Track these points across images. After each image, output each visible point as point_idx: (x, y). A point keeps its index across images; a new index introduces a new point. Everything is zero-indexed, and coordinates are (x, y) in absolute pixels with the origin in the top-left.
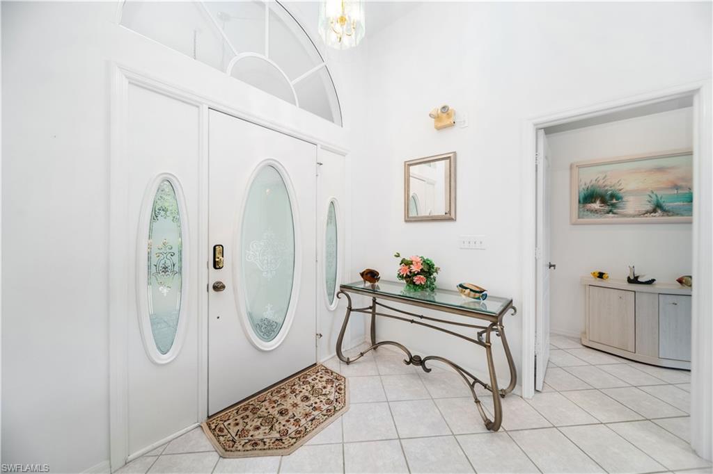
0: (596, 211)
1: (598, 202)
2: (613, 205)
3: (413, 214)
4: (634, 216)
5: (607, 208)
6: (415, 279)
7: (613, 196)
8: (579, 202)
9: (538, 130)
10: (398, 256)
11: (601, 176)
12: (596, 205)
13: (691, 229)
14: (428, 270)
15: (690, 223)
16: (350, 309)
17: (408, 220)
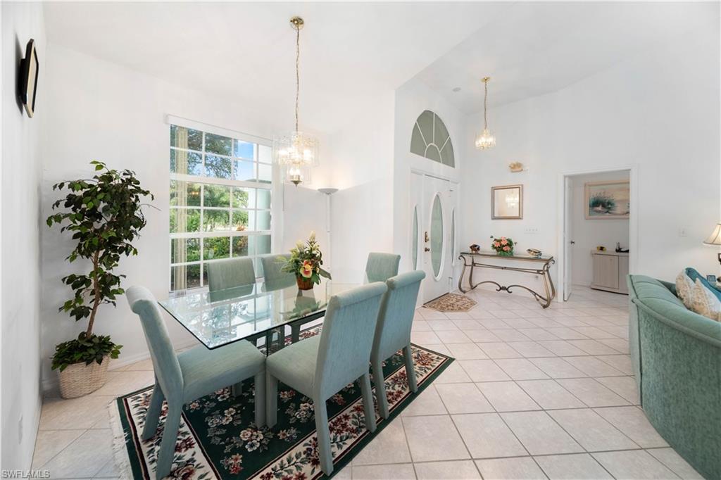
0: (599, 212)
1: (601, 206)
2: (609, 208)
3: (496, 215)
4: (620, 215)
5: (606, 210)
6: (504, 248)
7: (609, 203)
8: (590, 206)
9: (565, 177)
10: (492, 237)
11: (603, 191)
12: (600, 208)
13: (629, 221)
14: (510, 244)
15: (628, 219)
16: (465, 265)
17: (494, 218)
